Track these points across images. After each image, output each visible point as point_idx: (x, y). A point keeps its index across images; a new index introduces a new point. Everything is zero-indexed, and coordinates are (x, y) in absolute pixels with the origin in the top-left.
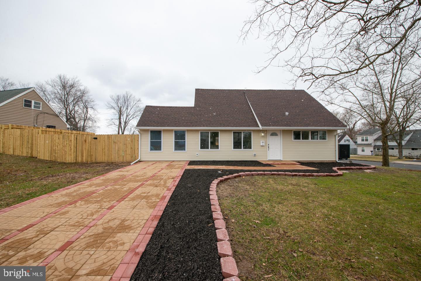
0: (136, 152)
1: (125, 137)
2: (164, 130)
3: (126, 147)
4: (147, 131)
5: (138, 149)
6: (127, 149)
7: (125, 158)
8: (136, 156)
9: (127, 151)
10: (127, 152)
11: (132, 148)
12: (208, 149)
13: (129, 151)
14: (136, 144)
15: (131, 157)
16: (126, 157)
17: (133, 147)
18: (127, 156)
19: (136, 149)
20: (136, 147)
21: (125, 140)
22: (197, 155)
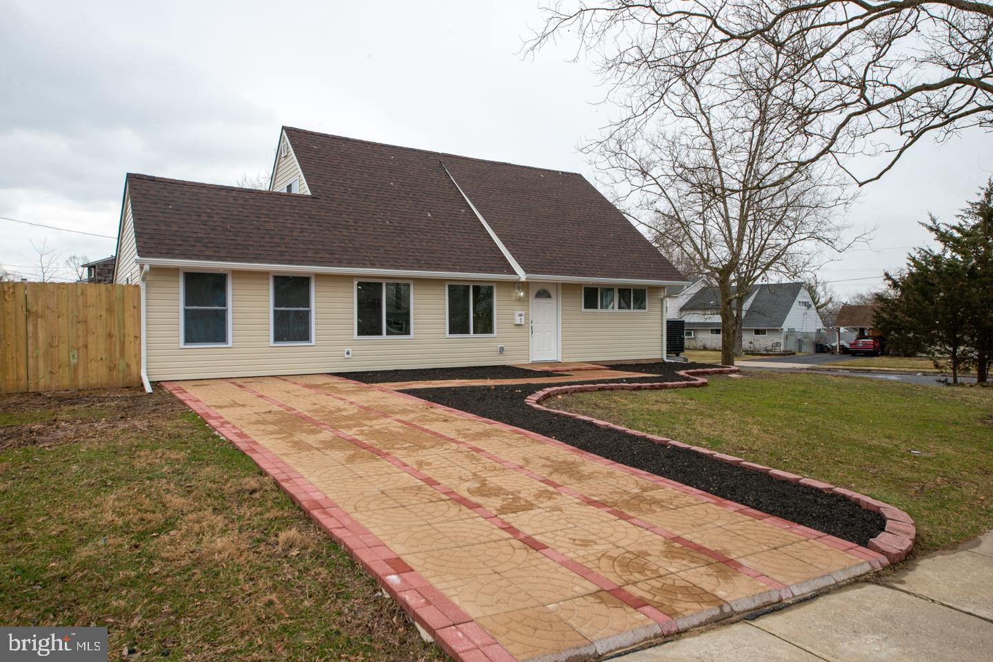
0: (130, 350)
1: (83, 294)
2: (237, 273)
3: (87, 332)
4: (172, 272)
5: (136, 337)
6: (91, 339)
7: (81, 373)
8: (128, 366)
9: (91, 346)
10: (92, 353)
11: (110, 336)
12: (380, 333)
13: (98, 347)
14: (129, 323)
15: (110, 370)
16: (86, 368)
17: (115, 332)
18: (93, 365)
19: (130, 338)
20: (130, 331)
21: (81, 304)
22: (348, 353)
